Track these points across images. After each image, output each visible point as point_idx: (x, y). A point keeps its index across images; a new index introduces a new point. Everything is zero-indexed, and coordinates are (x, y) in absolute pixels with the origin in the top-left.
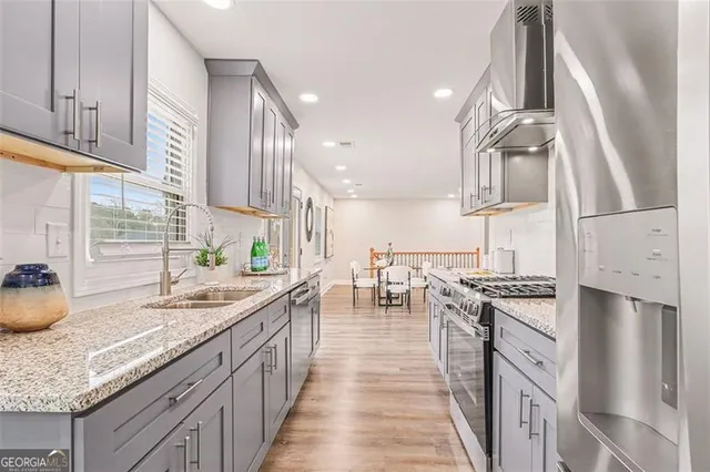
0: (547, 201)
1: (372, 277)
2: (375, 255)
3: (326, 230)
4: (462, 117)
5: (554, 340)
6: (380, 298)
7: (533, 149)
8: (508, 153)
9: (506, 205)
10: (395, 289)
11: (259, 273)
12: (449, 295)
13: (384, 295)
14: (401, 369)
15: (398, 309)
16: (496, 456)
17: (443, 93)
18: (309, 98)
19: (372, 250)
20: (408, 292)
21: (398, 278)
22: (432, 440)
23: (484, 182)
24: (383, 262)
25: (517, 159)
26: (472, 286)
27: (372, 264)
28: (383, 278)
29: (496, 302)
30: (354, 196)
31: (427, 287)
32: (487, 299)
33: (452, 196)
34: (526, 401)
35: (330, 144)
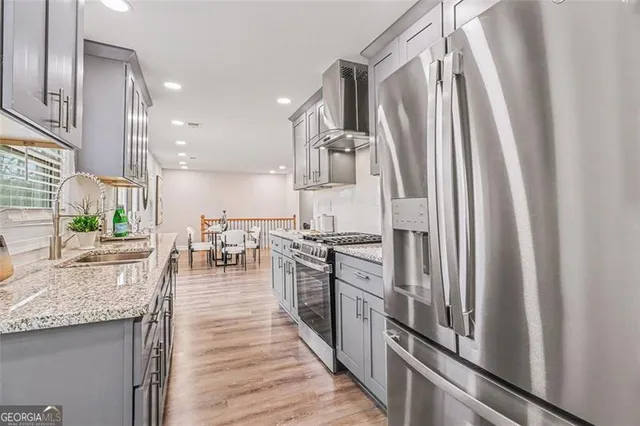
0: (355, 183)
1: (203, 241)
2: (205, 222)
3: (157, 198)
4: (295, 118)
5: (381, 264)
6: (216, 260)
7: (348, 150)
8: (332, 150)
9: (330, 184)
10: (232, 251)
11: (123, 238)
12: (298, 248)
13: (219, 256)
14: (253, 312)
15: (234, 268)
16: (339, 347)
17: (284, 101)
18: (173, 86)
19: (203, 217)
20: (244, 252)
21: (234, 241)
22: (291, 353)
23: (315, 167)
24: (216, 227)
25: (337, 155)
26: (315, 240)
27: (203, 229)
28: (219, 242)
29: (337, 248)
30: (185, 168)
31: (258, 247)
32: (330, 247)
33: (272, 172)
34: (360, 303)
35: (177, 123)
